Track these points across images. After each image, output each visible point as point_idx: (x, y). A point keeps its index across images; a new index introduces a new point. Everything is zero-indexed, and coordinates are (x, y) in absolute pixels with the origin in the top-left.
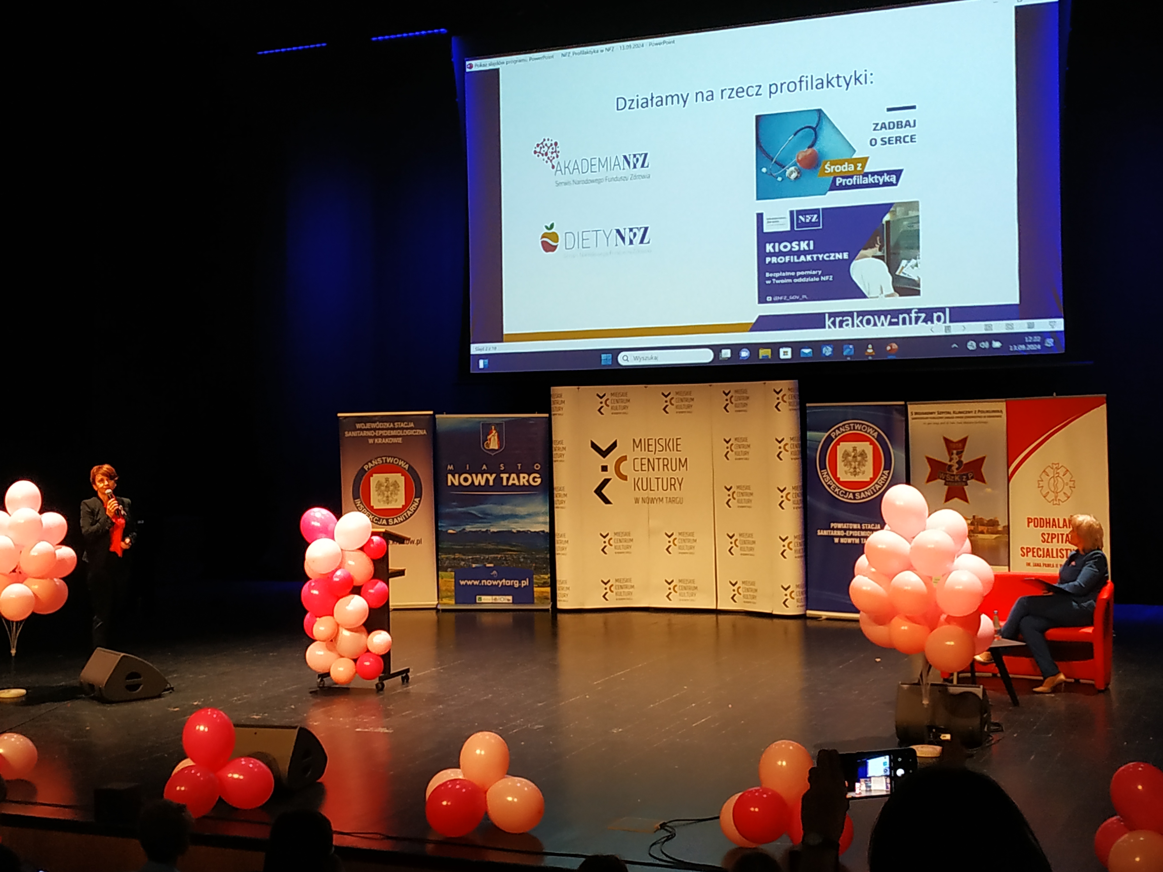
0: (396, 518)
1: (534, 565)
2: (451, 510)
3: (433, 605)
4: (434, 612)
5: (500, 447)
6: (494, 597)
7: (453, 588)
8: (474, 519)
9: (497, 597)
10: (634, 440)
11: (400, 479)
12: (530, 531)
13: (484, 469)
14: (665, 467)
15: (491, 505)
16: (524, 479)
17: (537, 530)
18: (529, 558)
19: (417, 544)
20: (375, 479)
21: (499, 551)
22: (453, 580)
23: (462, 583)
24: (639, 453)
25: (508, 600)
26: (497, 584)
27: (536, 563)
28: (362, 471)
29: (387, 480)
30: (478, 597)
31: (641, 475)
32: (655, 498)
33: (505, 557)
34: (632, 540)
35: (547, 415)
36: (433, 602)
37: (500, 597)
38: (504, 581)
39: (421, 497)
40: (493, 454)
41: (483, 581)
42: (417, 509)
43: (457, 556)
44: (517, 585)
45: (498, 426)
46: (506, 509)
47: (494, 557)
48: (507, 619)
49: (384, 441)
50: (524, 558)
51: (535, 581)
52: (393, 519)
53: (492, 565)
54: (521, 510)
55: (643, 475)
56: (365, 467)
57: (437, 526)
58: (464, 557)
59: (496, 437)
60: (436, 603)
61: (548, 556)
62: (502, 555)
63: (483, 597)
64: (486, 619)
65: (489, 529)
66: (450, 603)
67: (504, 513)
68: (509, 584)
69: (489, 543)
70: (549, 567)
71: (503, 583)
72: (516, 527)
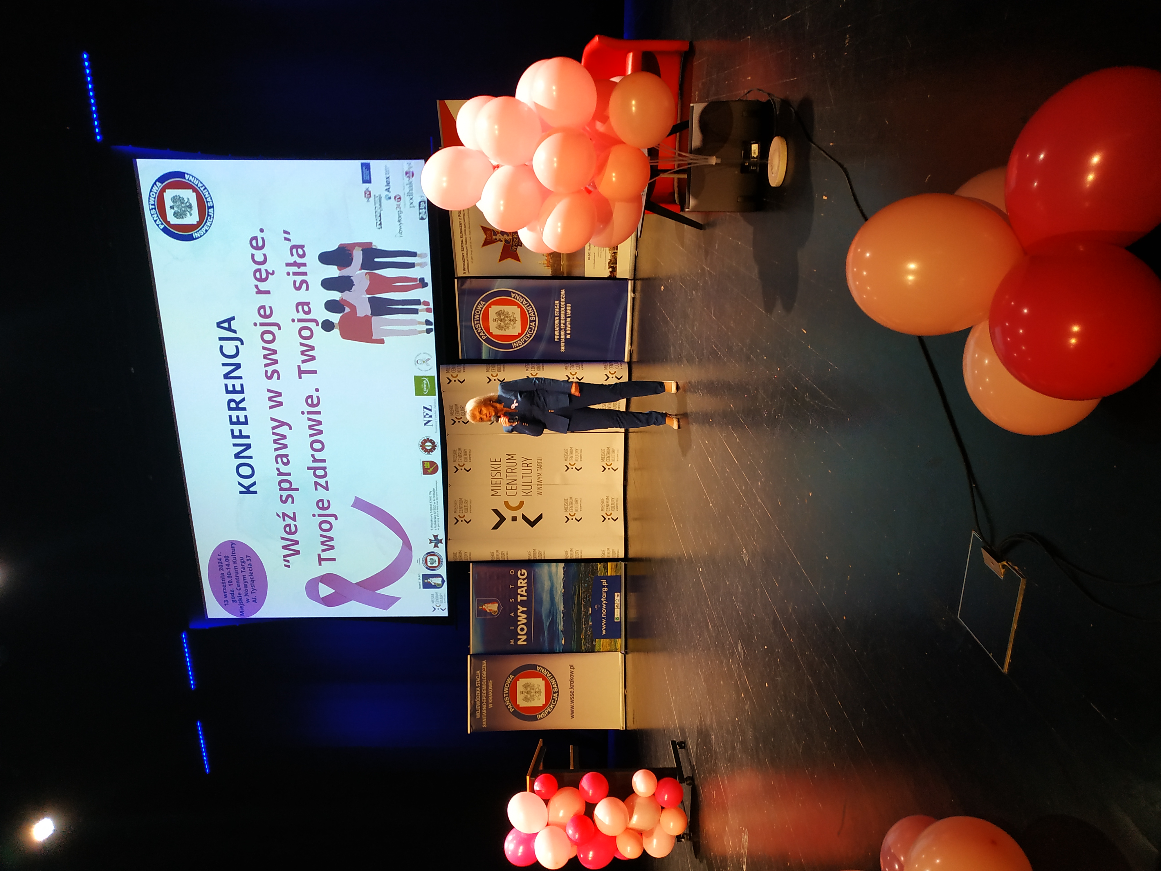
0: (552, 685)
1: (590, 575)
2: (546, 642)
3: (622, 656)
4: (626, 655)
5: (497, 602)
6: (616, 607)
7: (608, 640)
8: (553, 623)
9: (615, 605)
10: (492, 495)
11: (521, 683)
12: (563, 578)
13: (514, 615)
14: (513, 471)
15: (543, 609)
16: (522, 582)
17: (563, 573)
18: (585, 580)
19: (573, 668)
20: (521, 702)
21: (579, 604)
22: (602, 640)
23: (604, 633)
24: (503, 491)
25: (618, 596)
26: (605, 605)
27: (589, 573)
28: (516, 714)
29: (522, 693)
30: (615, 621)
31: (519, 491)
32: (538, 479)
33: (584, 598)
34: (571, 498)
35: (471, 564)
36: (620, 656)
37: (615, 602)
38: (603, 599)
39: (537, 665)
40: (502, 608)
41: (603, 616)
42: (545, 669)
43: (583, 636)
44: (606, 589)
45: (480, 603)
46: (546, 597)
47: (584, 607)
48: (632, 597)
49: (491, 695)
50: (584, 583)
51: (602, 575)
52: (553, 688)
53: (590, 609)
54: (547, 585)
55: (520, 488)
56: (511, 711)
57: (559, 653)
58: (584, 631)
59: (488, 605)
60: (620, 653)
61: (583, 564)
62: (583, 600)
63: (615, 616)
64: (633, 614)
65: (562, 611)
66: (620, 642)
67: (548, 599)
68: (605, 595)
69: (573, 611)
70: (591, 563)
71: (604, 600)
72: (560, 589)
